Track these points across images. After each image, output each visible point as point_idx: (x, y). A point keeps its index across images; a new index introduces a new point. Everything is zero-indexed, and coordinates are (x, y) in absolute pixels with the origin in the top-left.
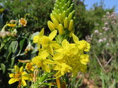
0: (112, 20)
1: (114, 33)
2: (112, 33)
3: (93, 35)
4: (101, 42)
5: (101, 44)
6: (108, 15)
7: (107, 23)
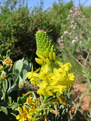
0: (77, 17)
1: (82, 29)
2: (81, 29)
3: (64, 37)
4: (74, 43)
5: (74, 44)
6: (71, 13)
7: (73, 22)
